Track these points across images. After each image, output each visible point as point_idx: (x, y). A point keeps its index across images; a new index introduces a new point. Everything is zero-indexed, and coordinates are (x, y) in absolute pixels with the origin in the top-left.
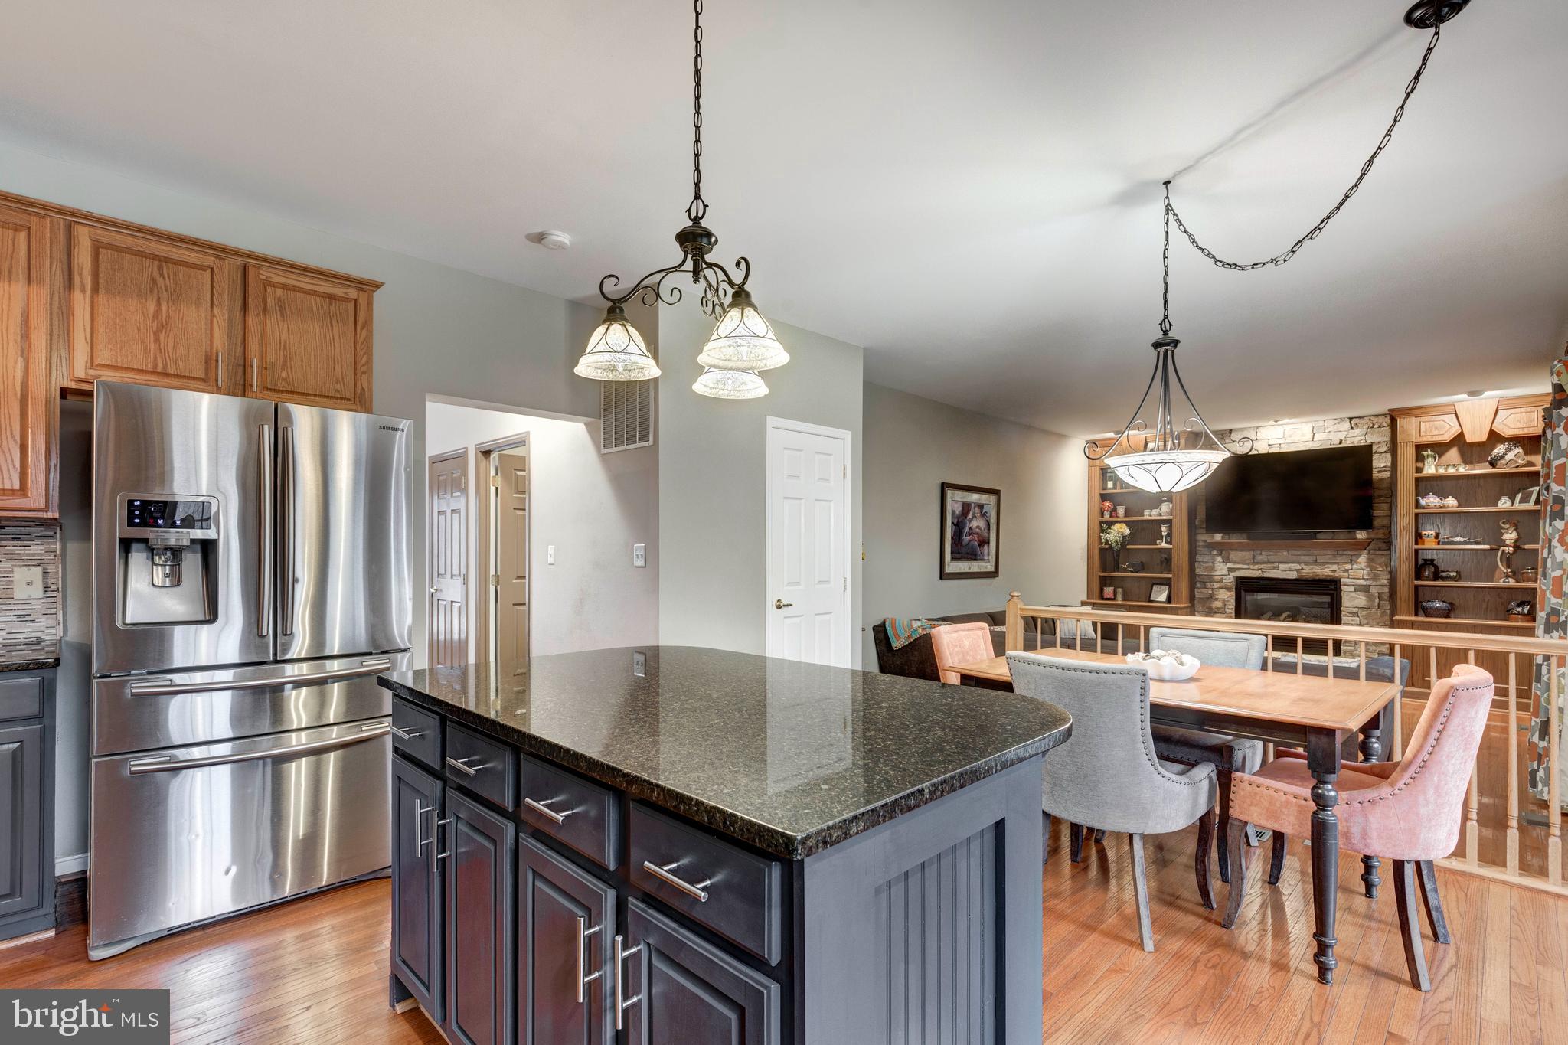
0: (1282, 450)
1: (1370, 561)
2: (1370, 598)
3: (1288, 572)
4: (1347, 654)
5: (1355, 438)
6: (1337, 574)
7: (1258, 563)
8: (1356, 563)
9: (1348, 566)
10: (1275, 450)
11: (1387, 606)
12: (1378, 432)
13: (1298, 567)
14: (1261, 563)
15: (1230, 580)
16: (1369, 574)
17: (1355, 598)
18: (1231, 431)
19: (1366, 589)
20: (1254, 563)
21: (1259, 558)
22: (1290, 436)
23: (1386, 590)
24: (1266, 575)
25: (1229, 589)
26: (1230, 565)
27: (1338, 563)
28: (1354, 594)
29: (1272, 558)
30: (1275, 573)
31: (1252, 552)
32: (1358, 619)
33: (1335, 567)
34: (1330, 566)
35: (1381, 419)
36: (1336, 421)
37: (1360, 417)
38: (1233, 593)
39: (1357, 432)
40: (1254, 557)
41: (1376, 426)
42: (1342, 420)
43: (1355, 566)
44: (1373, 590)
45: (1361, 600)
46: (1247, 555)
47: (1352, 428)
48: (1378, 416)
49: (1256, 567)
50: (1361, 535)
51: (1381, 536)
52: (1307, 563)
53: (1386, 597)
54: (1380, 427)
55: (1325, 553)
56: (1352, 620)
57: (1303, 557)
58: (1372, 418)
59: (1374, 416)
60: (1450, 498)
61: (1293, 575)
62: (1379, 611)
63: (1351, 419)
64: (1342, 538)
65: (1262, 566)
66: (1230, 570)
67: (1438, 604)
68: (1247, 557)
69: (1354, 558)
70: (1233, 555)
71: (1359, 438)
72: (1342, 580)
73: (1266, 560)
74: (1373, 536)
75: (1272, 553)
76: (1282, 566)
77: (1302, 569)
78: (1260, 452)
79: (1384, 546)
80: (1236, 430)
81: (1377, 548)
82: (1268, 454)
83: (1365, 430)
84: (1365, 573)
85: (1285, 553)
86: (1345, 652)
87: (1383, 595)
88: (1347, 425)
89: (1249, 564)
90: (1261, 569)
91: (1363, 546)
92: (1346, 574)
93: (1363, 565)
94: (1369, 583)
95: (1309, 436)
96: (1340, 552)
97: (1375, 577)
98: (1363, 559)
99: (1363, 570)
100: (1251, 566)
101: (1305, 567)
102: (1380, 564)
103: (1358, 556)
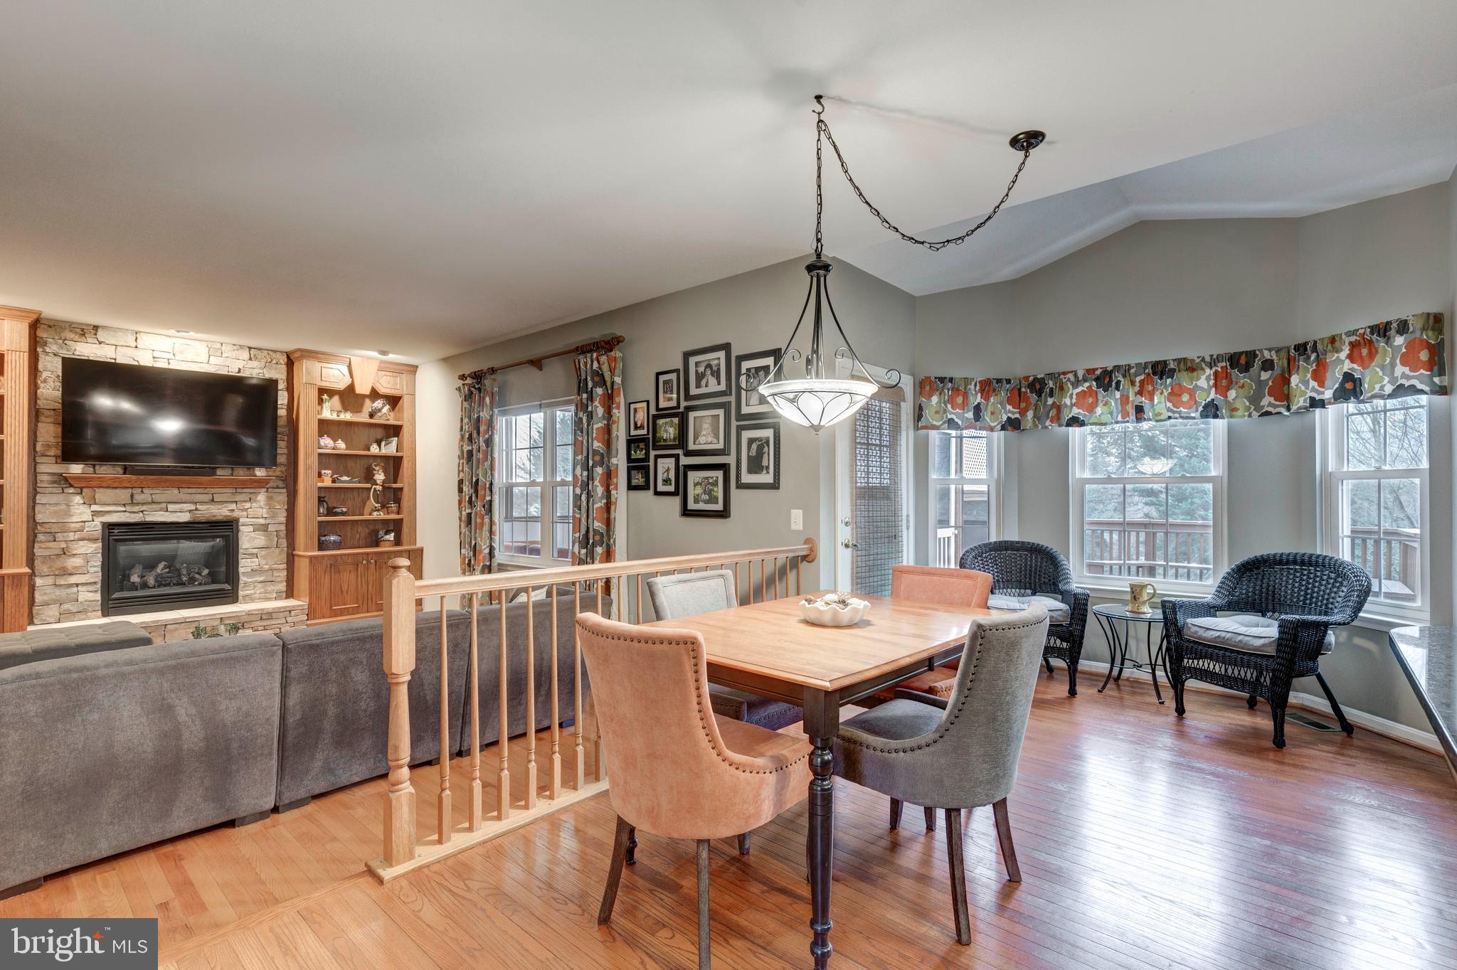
0: (171, 367)
1: (269, 498)
2: (269, 538)
3: (179, 514)
4: (247, 598)
5: (254, 370)
6: (236, 514)
7: (138, 504)
8: (256, 501)
9: (248, 505)
10: (161, 364)
11: (284, 543)
12: (276, 369)
13: (193, 507)
14: (143, 504)
15: (96, 526)
16: (268, 513)
17: (254, 539)
18: (96, 328)
19: (264, 528)
20: (132, 503)
21: (139, 498)
22: (182, 352)
23: (283, 527)
24: (149, 519)
25: (94, 540)
26: (95, 508)
27: (236, 502)
28: (253, 535)
29: (156, 498)
30: (162, 515)
31: (130, 490)
32: (256, 560)
33: (233, 506)
34: (228, 505)
35: (278, 355)
36: (235, 347)
37: (259, 349)
38: (100, 545)
39: (255, 364)
40: (132, 496)
41: (274, 362)
42: (241, 347)
43: (254, 504)
44: (271, 528)
45: (260, 540)
46: (124, 495)
47: (250, 359)
48: (275, 351)
49: (136, 509)
50: (260, 473)
51: (278, 473)
52: (202, 503)
53: (283, 534)
54: (277, 363)
55: (224, 490)
56: (252, 562)
57: (198, 496)
58: (270, 352)
59: (272, 351)
60: (340, 441)
61: (185, 518)
62: (277, 550)
63: (250, 348)
64: (241, 473)
65: (144, 508)
66: (95, 513)
67: (332, 538)
68: (123, 497)
69: (253, 497)
70: (101, 494)
71: (257, 371)
72: (242, 520)
73: (150, 500)
74: (271, 473)
75: (158, 492)
76: (171, 507)
77: (196, 509)
78: (142, 364)
79: (281, 484)
80: (104, 327)
81: (275, 485)
82: (152, 367)
83: (263, 364)
84: (264, 512)
85: (176, 491)
86: (244, 597)
87: (280, 533)
88: (245, 355)
89: (124, 505)
90: (142, 512)
91: (261, 483)
92: (245, 513)
93: (262, 503)
94: (268, 521)
95: (204, 358)
96: (239, 490)
97: (273, 516)
98: (262, 497)
99: (262, 508)
100: (128, 508)
101: (199, 507)
102: (278, 502)
103: (257, 494)
